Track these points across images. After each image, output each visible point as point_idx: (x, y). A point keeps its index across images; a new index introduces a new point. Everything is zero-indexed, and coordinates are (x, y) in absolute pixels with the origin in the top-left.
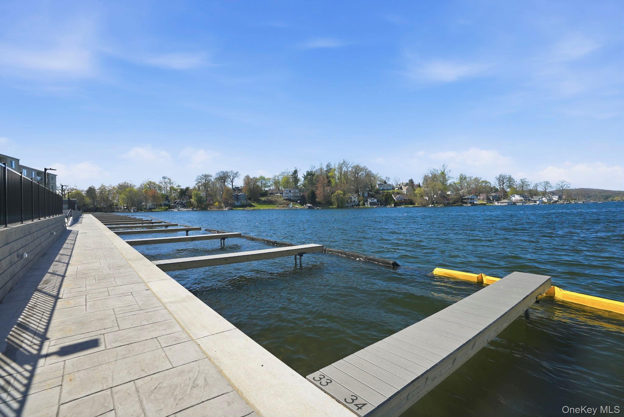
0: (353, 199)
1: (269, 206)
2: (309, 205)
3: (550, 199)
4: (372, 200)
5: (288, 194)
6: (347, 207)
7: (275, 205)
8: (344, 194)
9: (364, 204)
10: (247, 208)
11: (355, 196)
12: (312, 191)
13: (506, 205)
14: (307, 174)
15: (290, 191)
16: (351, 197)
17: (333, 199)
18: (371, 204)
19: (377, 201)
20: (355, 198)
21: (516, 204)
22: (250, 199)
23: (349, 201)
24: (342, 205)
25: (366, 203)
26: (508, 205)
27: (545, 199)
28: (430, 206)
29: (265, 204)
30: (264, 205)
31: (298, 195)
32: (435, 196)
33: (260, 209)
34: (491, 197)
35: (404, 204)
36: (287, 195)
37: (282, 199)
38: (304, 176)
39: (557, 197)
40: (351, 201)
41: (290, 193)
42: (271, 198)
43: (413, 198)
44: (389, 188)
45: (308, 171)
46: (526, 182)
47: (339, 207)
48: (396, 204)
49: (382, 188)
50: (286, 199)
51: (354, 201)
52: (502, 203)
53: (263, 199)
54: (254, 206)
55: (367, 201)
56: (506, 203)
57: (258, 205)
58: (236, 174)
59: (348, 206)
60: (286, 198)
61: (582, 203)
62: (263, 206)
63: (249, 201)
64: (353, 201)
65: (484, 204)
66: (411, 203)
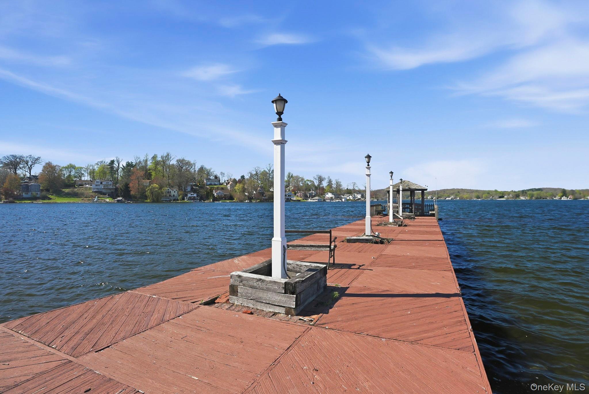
0: (172, 193)
1: (72, 198)
2: (120, 198)
3: (354, 197)
4: (191, 195)
5: (99, 185)
6: (162, 202)
7: (80, 198)
8: (161, 188)
9: (183, 199)
10: (38, 201)
11: (175, 190)
12: (126, 183)
13: (316, 201)
14: (127, 165)
15: (101, 183)
16: (170, 191)
17: (148, 193)
18: (190, 199)
19: (197, 196)
20: (175, 192)
21: (326, 201)
22: (48, 190)
23: (168, 195)
24: (157, 199)
25: (185, 198)
26: (318, 201)
27: (351, 197)
28: (247, 201)
29: (67, 197)
30: (65, 197)
31: (111, 187)
32: (254, 192)
33: (56, 203)
34: (308, 194)
35: (224, 199)
36: (97, 187)
37: (91, 192)
38: (122, 167)
39: (360, 195)
40: (170, 196)
41: (101, 185)
42: (77, 190)
43: (233, 194)
44: (216, 183)
45: (128, 162)
46: (339, 182)
47: (154, 201)
48: (215, 199)
49: (209, 183)
50: (96, 192)
51: (174, 196)
52: (314, 200)
53: (67, 190)
54: (50, 199)
55: (187, 195)
56: (317, 200)
57: (57, 198)
58: (37, 159)
59: (164, 201)
60: (96, 190)
61: (376, 200)
62: (64, 199)
63: (44, 193)
64: (172, 195)
65: (299, 201)
66: (231, 198)
